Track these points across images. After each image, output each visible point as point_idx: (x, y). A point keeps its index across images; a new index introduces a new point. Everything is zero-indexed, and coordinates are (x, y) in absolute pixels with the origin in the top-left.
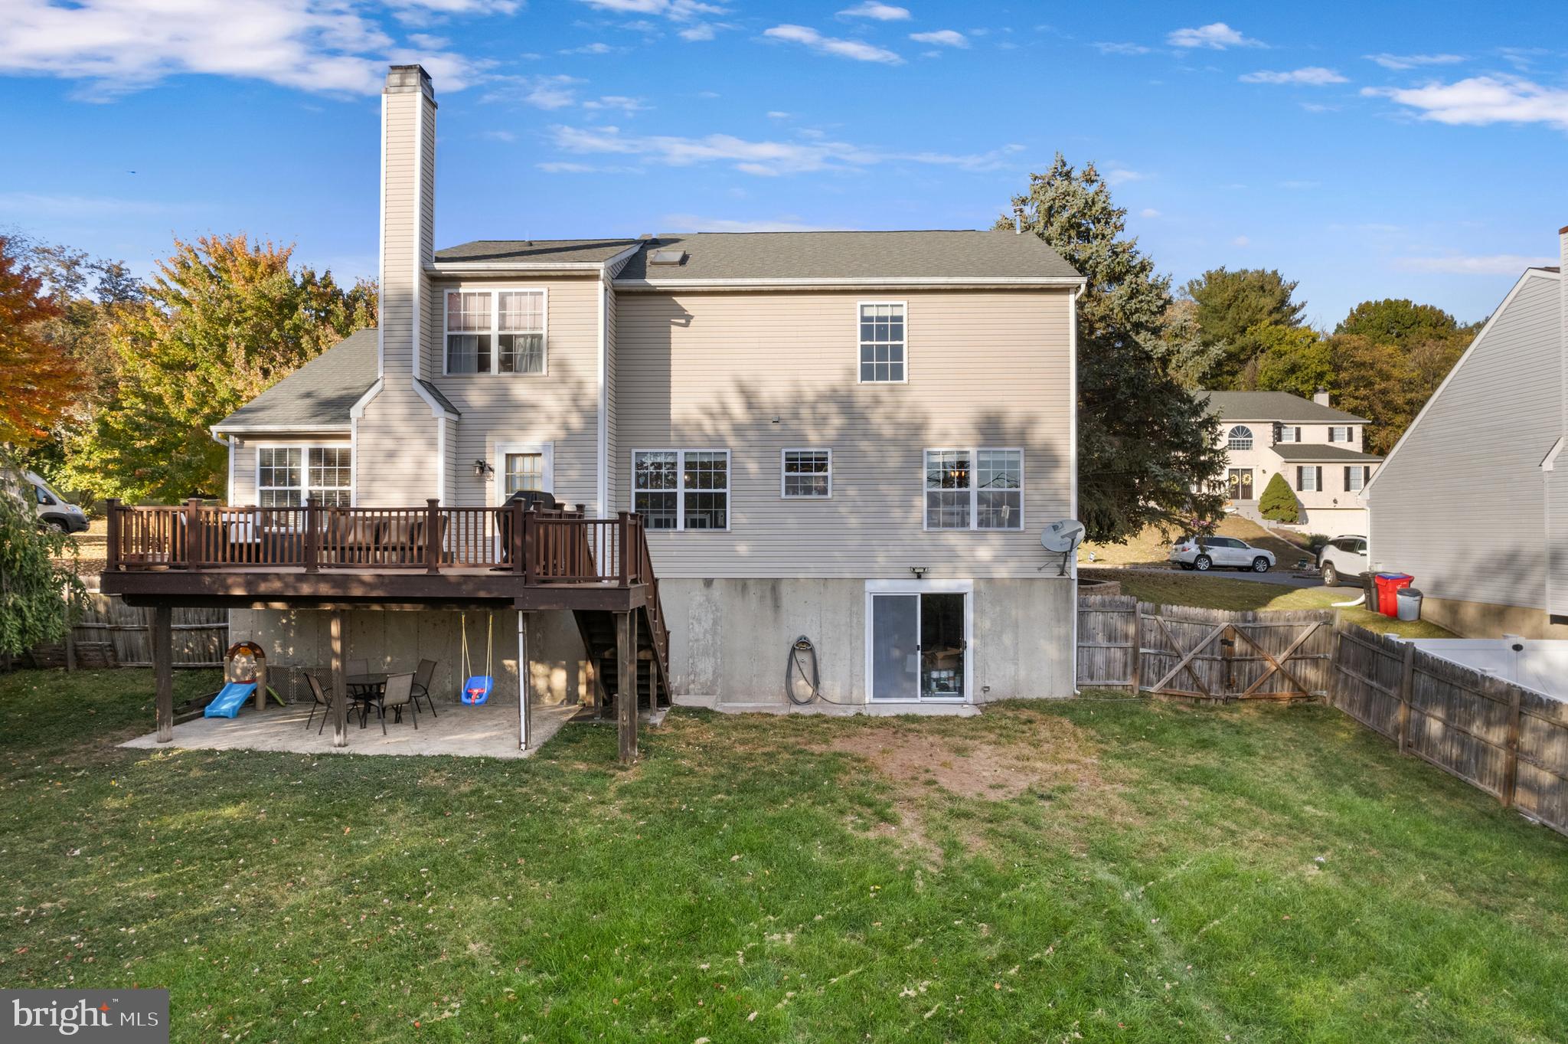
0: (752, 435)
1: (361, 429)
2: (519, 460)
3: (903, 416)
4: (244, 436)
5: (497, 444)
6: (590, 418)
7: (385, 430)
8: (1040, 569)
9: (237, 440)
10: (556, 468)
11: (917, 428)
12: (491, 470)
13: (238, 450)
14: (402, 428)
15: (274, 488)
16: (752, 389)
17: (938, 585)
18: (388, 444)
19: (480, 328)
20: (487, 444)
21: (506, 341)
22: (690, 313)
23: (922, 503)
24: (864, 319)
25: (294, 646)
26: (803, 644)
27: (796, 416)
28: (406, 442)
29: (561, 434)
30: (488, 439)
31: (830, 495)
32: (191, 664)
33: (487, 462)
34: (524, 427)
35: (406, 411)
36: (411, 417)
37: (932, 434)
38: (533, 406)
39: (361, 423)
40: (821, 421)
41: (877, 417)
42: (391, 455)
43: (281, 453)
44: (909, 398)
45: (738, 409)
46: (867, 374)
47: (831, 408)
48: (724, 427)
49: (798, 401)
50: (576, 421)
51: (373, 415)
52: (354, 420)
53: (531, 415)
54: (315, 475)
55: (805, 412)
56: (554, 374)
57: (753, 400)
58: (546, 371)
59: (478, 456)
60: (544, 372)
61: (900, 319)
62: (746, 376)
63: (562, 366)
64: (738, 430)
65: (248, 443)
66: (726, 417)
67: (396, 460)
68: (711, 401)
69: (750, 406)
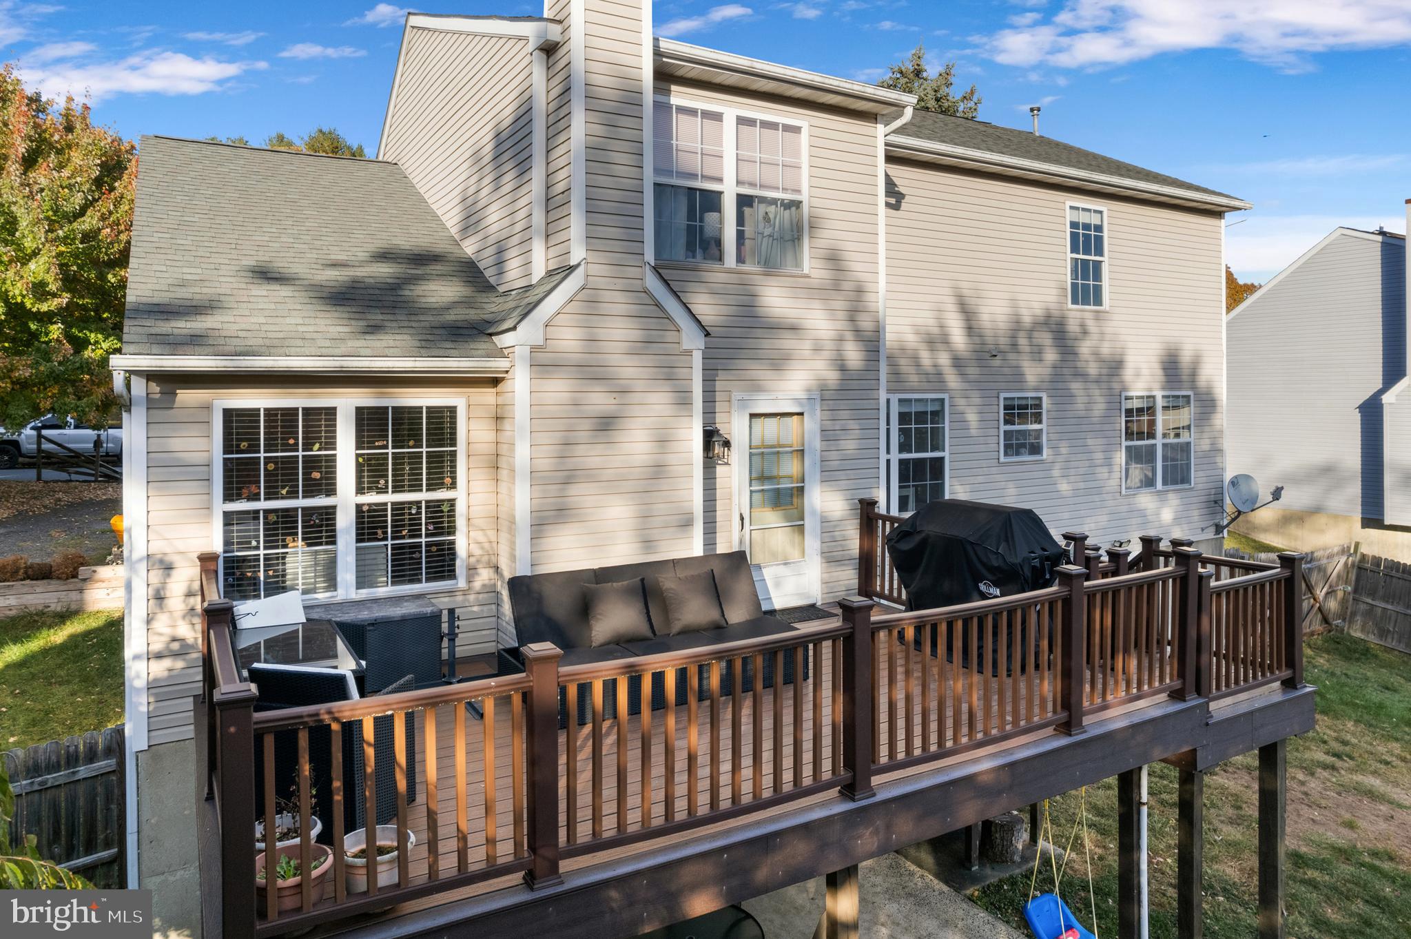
0: (973, 371)
1: (542, 370)
3: (1106, 350)
4: (177, 376)
5: (736, 395)
7: (593, 373)
9: (155, 388)
11: (1116, 367)
12: (727, 443)
13: (159, 415)
14: (629, 369)
15: (263, 505)
16: (972, 309)
19: (704, 178)
20: (718, 396)
21: (747, 207)
22: (902, 190)
23: (1121, 457)
24: (1074, 225)
27: (1014, 346)
28: (635, 398)
29: (832, 377)
30: (719, 386)
31: (1046, 453)
33: (720, 429)
35: (636, 335)
36: (645, 346)
37: (1128, 374)
39: (542, 356)
40: (1037, 354)
41: (1085, 352)
42: (606, 425)
43: (282, 420)
44: (1110, 327)
45: (959, 338)
46: (1075, 297)
47: (1046, 339)
49: (1016, 326)
51: (566, 341)
52: (523, 351)
54: (370, 472)
55: (1023, 341)
56: (821, 274)
57: (974, 324)
60: (806, 269)
61: (1099, 228)
62: (965, 289)
63: (834, 259)
64: (958, 363)
65: (187, 397)
66: (945, 347)
67: (618, 436)
68: (927, 320)
69: (971, 329)
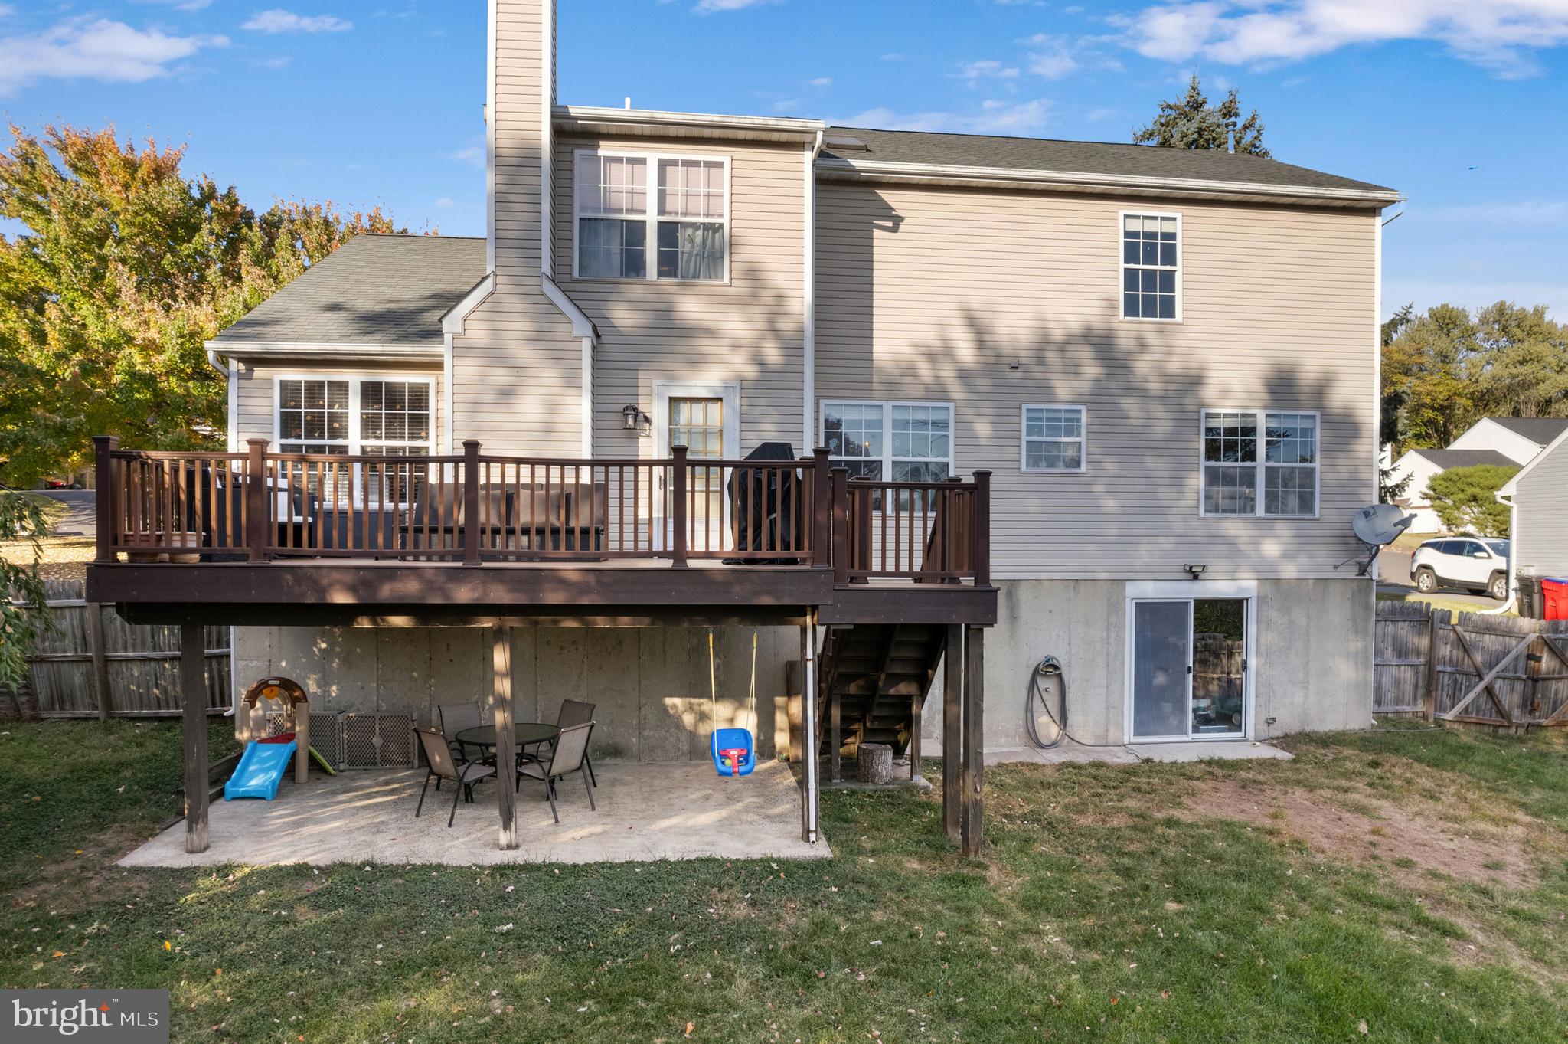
0: (984, 385)
1: (459, 351)
2: (685, 408)
3: (1174, 365)
4: (254, 361)
5: (656, 383)
6: (792, 347)
7: (495, 355)
8: (1336, 567)
9: (242, 367)
10: (745, 418)
11: (1192, 383)
12: (647, 420)
13: (244, 383)
15: (303, 441)
16: (986, 322)
17: (1218, 587)
18: (501, 376)
19: (629, 211)
20: (641, 382)
21: (668, 232)
22: (900, 213)
23: (1198, 481)
24: (1128, 234)
25: (338, 684)
26: (1050, 668)
27: (1041, 361)
28: (531, 372)
29: (750, 371)
30: (641, 374)
31: (1083, 468)
32: (163, 712)
33: (641, 408)
34: (696, 362)
35: (530, 326)
36: (537, 338)
37: (1210, 392)
38: (710, 332)
39: (459, 342)
40: (1072, 369)
41: (1143, 365)
42: (506, 394)
43: (314, 390)
44: (1181, 343)
45: (966, 350)
46: (1131, 308)
47: (1085, 353)
48: (947, 373)
49: (1044, 341)
50: (772, 353)
51: (478, 333)
52: (448, 337)
53: (706, 345)
54: (369, 425)
55: (1051, 355)
56: (740, 286)
57: (987, 337)
58: (728, 278)
59: (628, 400)
60: (726, 280)
61: (1172, 236)
62: (976, 303)
63: (752, 274)
64: (965, 376)
65: (259, 372)
66: (949, 359)
67: (515, 399)
68: (929, 337)
69: (981, 345)
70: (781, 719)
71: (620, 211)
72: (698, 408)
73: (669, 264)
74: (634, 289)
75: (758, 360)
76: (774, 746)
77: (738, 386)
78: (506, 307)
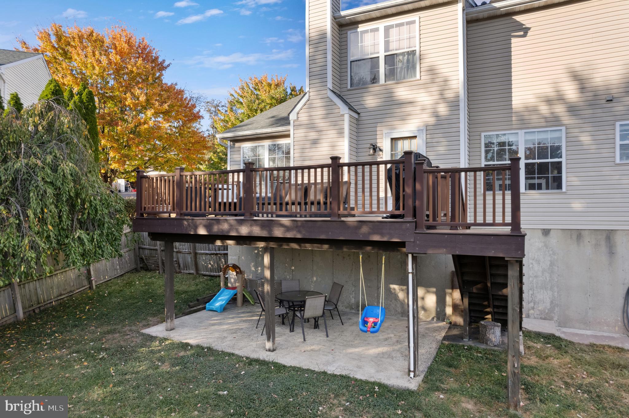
1: (296, 127)
2: (400, 143)
4: (235, 140)
5: (385, 131)
6: (454, 105)
7: (311, 126)
9: (231, 143)
10: (428, 145)
12: (381, 150)
13: (232, 150)
14: (321, 124)
16: (585, 77)
18: (313, 135)
19: (371, 54)
20: (378, 133)
21: (390, 59)
22: (527, 26)
25: (261, 267)
27: (628, 94)
28: (324, 133)
29: (432, 120)
30: (378, 129)
33: (378, 145)
34: (404, 118)
35: (324, 112)
36: (327, 116)
39: (296, 123)
42: (315, 142)
43: (254, 149)
48: (560, 109)
50: (443, 109)
51: (304, 117)
52: (292, 122)
53: (409, 109)
54: (272, 162)
56: (425, 78)
57: (587, 85)
58: (420, 75)
59: (372, 142)
60: (418, 77)
62: (578, 66)
63: (432, 71)
64: (572, 109)
65: (237, 145)
66: (561, 102)
67: (318, 145)
68: (548, 90)
69: (582, 89)
70: (448, 300)
71: (368, 54)
72: (406, 142)
73: (391, 74)
74: (375, 88)
75: (436, 115)
76: (445, 314)
77: (425, 129)
78: (314, 105)
